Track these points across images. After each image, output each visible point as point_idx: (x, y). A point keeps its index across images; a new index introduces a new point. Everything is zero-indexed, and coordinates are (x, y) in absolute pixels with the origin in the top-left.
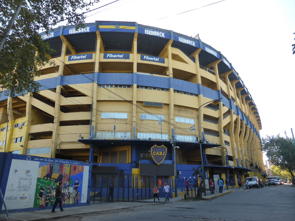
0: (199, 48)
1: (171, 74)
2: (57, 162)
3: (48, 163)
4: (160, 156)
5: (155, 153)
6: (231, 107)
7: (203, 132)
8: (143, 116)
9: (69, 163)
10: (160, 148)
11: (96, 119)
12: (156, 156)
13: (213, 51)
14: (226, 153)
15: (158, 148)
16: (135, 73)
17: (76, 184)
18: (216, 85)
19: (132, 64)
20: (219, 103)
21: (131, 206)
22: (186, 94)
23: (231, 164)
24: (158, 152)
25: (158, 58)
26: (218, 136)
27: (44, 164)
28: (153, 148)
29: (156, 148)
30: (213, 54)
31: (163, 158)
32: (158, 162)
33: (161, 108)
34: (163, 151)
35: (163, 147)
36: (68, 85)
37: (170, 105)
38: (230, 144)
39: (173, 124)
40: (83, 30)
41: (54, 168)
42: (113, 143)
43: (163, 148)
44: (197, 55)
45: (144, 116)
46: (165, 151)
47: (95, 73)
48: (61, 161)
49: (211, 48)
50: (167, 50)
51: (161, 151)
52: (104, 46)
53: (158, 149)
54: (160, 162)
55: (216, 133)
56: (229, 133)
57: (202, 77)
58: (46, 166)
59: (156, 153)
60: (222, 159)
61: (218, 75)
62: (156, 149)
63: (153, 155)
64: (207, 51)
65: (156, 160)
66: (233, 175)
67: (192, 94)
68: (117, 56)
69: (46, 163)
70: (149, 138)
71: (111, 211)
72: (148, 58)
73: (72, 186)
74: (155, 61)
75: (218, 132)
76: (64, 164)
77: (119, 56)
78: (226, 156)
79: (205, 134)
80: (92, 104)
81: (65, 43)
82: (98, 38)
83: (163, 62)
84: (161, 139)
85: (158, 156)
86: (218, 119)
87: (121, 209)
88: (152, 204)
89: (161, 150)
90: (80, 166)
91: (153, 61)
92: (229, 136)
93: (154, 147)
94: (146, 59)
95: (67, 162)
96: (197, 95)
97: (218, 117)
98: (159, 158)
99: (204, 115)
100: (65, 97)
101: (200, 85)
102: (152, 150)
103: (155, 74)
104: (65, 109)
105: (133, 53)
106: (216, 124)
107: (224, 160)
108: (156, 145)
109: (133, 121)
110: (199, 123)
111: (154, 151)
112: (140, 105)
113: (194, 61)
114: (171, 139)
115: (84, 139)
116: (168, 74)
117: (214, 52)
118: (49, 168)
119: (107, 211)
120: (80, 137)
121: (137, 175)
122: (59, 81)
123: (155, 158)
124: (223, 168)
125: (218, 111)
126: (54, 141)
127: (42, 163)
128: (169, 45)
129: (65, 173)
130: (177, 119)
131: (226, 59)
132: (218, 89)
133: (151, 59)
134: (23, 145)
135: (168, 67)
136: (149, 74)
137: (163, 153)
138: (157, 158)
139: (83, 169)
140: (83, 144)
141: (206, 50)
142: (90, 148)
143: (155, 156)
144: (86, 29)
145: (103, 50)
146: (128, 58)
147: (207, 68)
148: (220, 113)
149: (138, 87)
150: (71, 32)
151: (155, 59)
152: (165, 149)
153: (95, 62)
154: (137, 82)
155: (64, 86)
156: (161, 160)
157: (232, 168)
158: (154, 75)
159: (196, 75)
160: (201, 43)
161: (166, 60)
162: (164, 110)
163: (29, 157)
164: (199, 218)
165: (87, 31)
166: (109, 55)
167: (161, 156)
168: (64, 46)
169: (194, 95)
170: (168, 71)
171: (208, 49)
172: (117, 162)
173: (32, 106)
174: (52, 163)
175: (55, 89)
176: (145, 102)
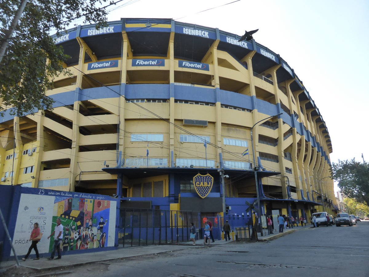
0: (253, 51)
1: (217, 84)
2: (76, 197)
3: (65, 198)
4: (204, 188)
5: (198, 184)
6: (293, 125)
7: (258, 157)
8: (183, 137)
9: (92, 198)
10: (205, 177)
11: (125, 142)
12: (200, 187)
13: (270, 54)
14: (287, 183)
15: (202, 177)
16: (171, 83)
17: (100, 223)
18: (275, 97)
19: (168, 72)
20: (279, 120)
21: (170, 250)
22: (237, 109)
23: (294, 196)
24: (203, 182)
25: (201, 65)
26: (278, 162)
27: (60, 199)
28: (196, 178)
29: (200, 177)
30: (271, 58)
31: (209, 190)
32: (202, 195)
33: (206, 127)
34: (209, 181)
35: (208, 176)
36: (88, 101)
37: (216, 124)
38: (293, 171)
39: (221, 148)
40: (105, 31)
41: (73, 204)
42: (146, 172)
43: (209, 178)
44: (249, 59)
45: (185, 137)
46: (211, 181)
47: (122, 84)
48: (82, 196)
49: (268, 50)
50: (211, 53)
51: (206, 182)
52: (133, 50)
53: (202, 179)
54: (204, 195)
55: (275, 158)
56: (292, 157)
57: (256, 88)
58: (64, 202)
59: (200, 183)
60: (282, 190)
61: (277, 85)
62: (200, 179)
63: (196, 187)
64: (263, 54)
65: (200, 193)
66: (296, 210)
67: (244, 109)
68: (149, 63)
69: (63, 198)
70: (191, 165)
71: (144, 256)
72: (188, 64)
73: (96, 226)
74: (197, 68)
75: (277, 156)
76: (86, 199)
77: (151, 63)
78: (287, 186)
79: (261, 159)
80: (119, 123)
81: (83, 48)
82: (124, 41)
83: (207, 69)
84: (205, 166)
85: (202, 188)
86: (278, 141)
87: (158, 254)
88: (196, 248)
89: (206, 180)
90: (106, 202)
91: (194, 68)
92: (292, 161)
93: (198, 176)
94: (186, 66)
95: (89, 196)
96: (250, 111)
97: (278, 138)
98: (203, 190)
99: (259, 135)
100: (85, 115)
101: (254, 97)
102: (195, 180)
103: (197, 84)
104: (85, 131)
105: (169, 58)
106: (275, 146)
107: (286, 191)
108: (199, 174)
109: (170, 144)
110: (253, 146)
111: (197, 181)
112: (179, 124)
113: (247, 68)
114: (218, 166)
115: (109, 167)
116: (213, 84)
117: (272, 55)
118: (67, 204)
119: (140, 256)
120: (105, 165)
121: (177, 211)
122: (77, 95)
123: (199, 190)
124: (283, 202)
125: (277, 130)
126: (72, 171)
127: (58, 197)
128: (215, 47)
129: (86, 210)
130: (226, 141)
131: (286, 63)
132: (277, 103)
133: (192, 65)
134: (35, 177)
135: (213, 76)
136: (190, 85)
137: (208, 184)
138: (201, 190)
139: (109, 205)
140: (109, 174)
141: (261, 53)
142: (116, 178)
143: (198, 188)
144: (109, 29)
145: (131, 55)
146: (163, 64)
147: (263, 76)
148: (280, 132)
149: (176, 101)
150: (90, 33)
151: (197, 66)
152: (211, 179)
153: (121, 71)
154: (174, 94)
155: (83, 102)
156: (206, 193)
157: (295, 201)
158: (196, 86)
159: (249, 84)
160: (255, 44)
161: (210, 66)
162: (209, 130)
163: (42, 190)
164: (255, 264)
165: (110, 31)
166: (138, 62)
167: (206, 188)
168: (82, 51)
169: (246, 110)
170: (213, 80)
171: (264, 52)
172: (151, 196)
173: (44, 127)
174: (70, 198)
175: (73, 106)
176: (185, 120)
